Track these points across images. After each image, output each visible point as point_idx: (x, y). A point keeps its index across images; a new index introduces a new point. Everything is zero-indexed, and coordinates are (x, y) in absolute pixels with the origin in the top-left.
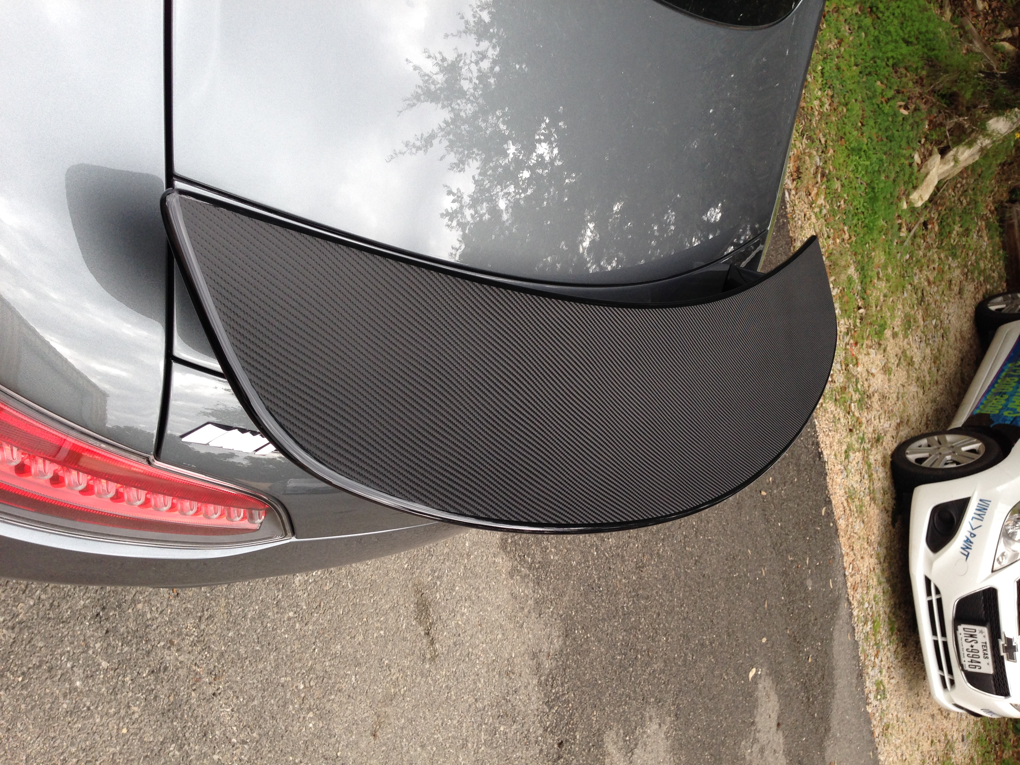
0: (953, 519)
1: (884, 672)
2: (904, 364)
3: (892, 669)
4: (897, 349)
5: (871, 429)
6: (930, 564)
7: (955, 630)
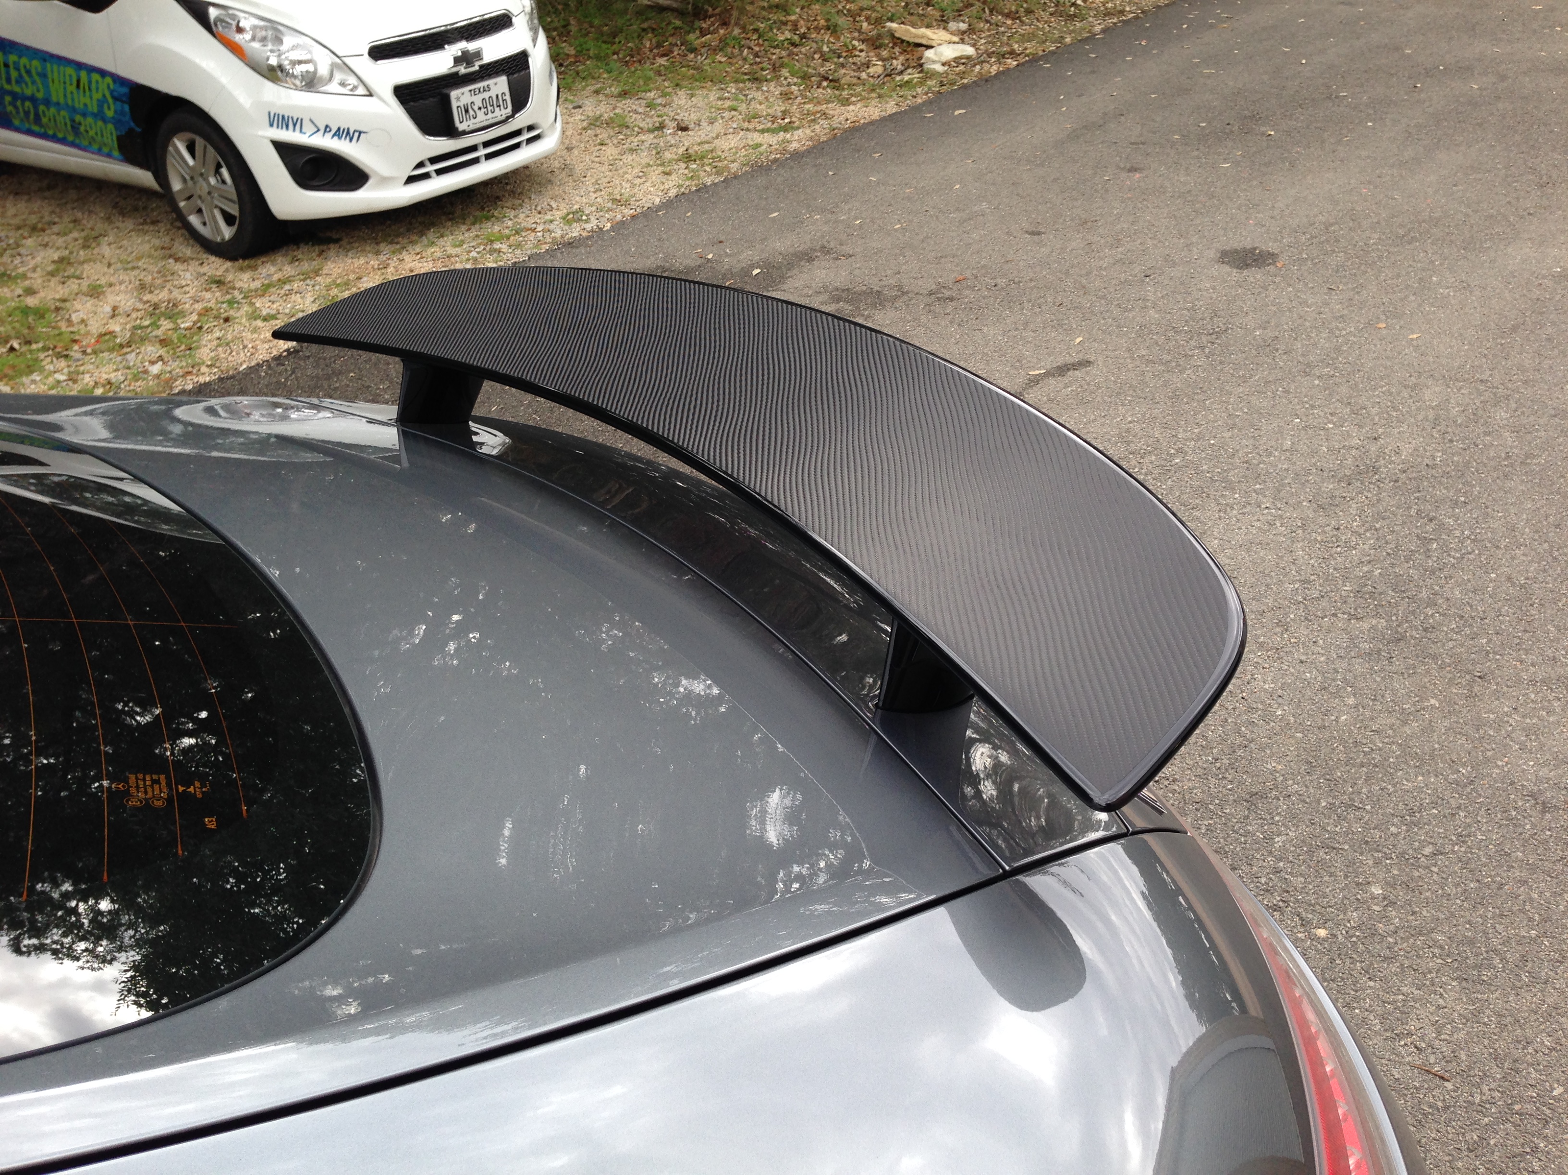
0: (310, 160)
1: (548, 217)
2: (72, 270)
3: (539, 208)
4: (52, 284)
5: (208, 295)
6: (385, 181)
7: (464, 133)
